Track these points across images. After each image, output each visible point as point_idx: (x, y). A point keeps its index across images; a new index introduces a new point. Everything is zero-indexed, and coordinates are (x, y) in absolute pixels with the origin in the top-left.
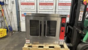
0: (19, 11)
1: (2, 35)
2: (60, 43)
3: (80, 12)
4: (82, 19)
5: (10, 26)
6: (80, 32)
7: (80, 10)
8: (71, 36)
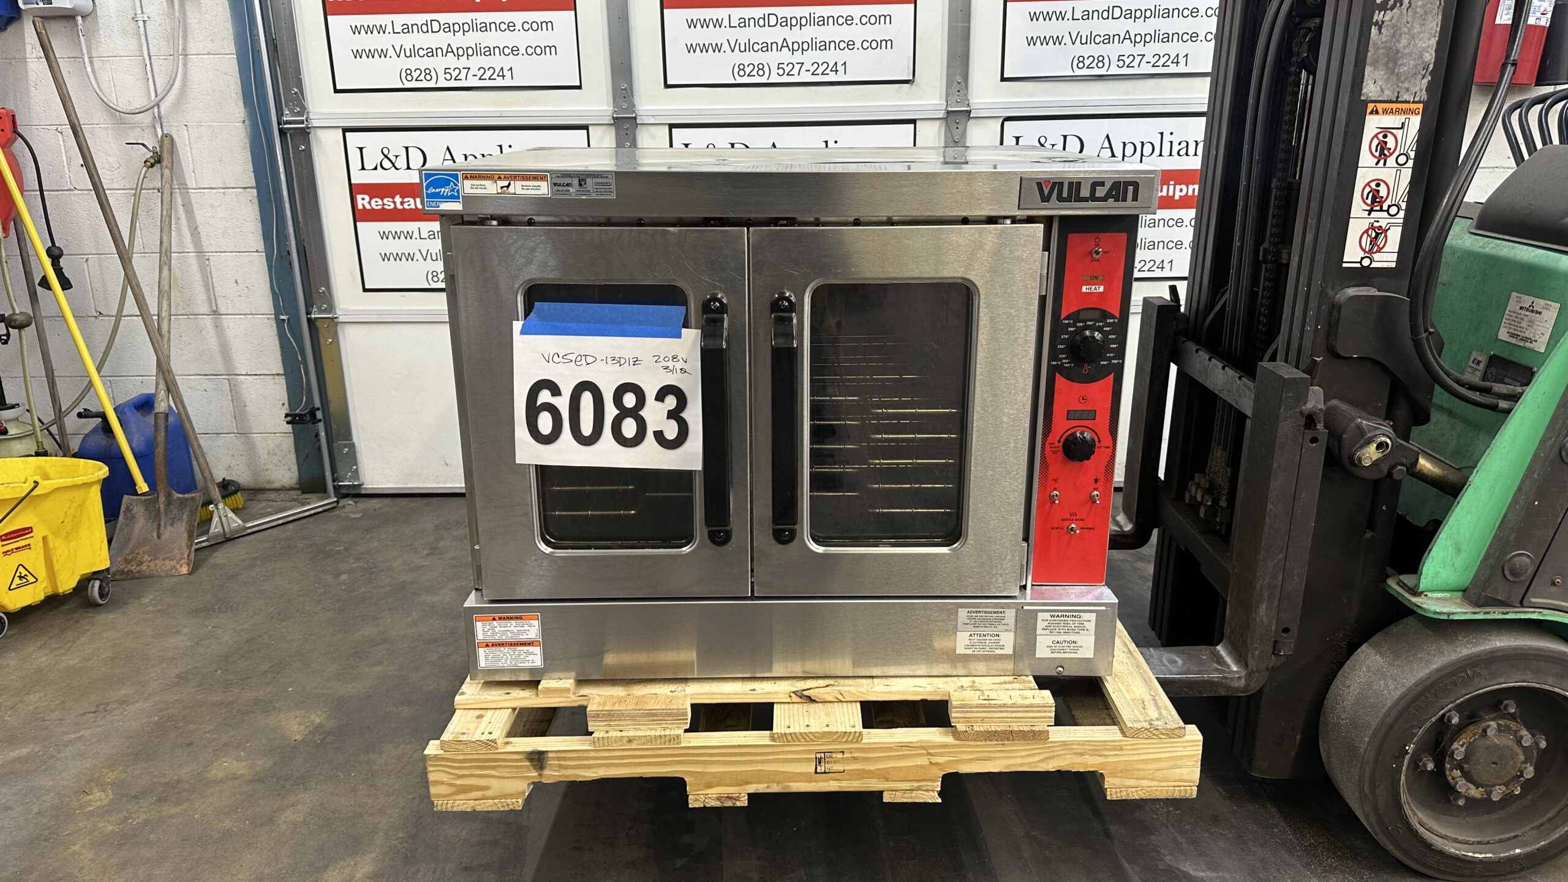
0: (304, 134)
1: (34, 559)
2: (1044, 648)
3: (1372, 125)
4: (1395, 236)
5: (145, 404)
6: (1370, 454)
7: (1370, 89)
8: (1222, 535)
